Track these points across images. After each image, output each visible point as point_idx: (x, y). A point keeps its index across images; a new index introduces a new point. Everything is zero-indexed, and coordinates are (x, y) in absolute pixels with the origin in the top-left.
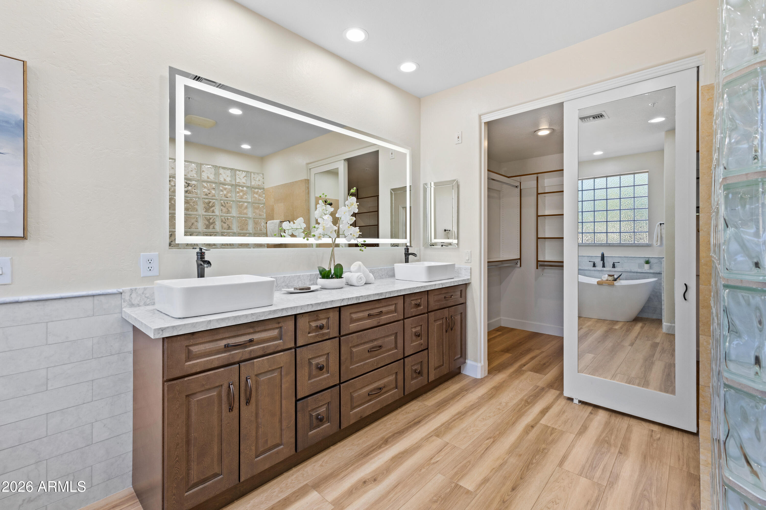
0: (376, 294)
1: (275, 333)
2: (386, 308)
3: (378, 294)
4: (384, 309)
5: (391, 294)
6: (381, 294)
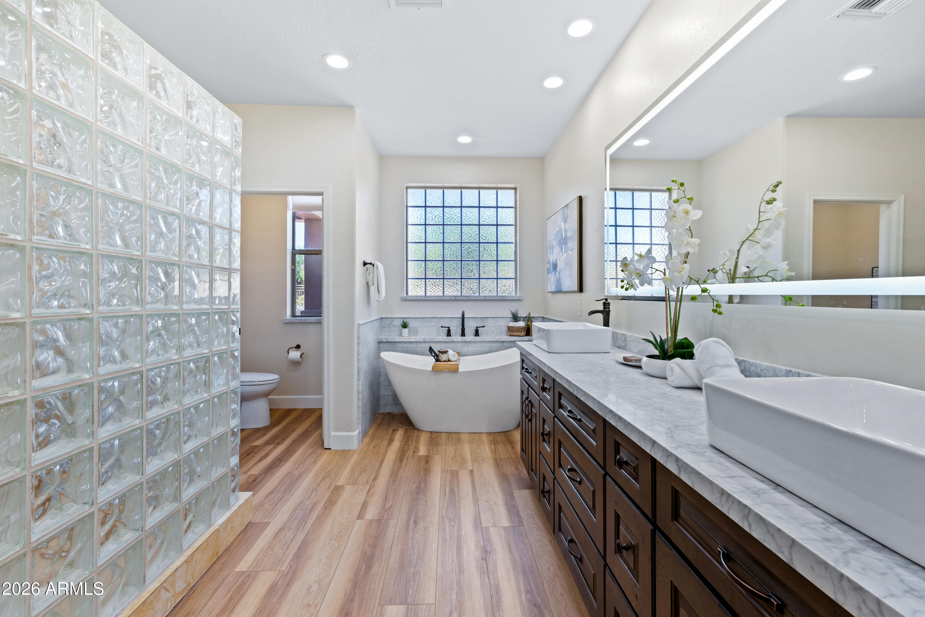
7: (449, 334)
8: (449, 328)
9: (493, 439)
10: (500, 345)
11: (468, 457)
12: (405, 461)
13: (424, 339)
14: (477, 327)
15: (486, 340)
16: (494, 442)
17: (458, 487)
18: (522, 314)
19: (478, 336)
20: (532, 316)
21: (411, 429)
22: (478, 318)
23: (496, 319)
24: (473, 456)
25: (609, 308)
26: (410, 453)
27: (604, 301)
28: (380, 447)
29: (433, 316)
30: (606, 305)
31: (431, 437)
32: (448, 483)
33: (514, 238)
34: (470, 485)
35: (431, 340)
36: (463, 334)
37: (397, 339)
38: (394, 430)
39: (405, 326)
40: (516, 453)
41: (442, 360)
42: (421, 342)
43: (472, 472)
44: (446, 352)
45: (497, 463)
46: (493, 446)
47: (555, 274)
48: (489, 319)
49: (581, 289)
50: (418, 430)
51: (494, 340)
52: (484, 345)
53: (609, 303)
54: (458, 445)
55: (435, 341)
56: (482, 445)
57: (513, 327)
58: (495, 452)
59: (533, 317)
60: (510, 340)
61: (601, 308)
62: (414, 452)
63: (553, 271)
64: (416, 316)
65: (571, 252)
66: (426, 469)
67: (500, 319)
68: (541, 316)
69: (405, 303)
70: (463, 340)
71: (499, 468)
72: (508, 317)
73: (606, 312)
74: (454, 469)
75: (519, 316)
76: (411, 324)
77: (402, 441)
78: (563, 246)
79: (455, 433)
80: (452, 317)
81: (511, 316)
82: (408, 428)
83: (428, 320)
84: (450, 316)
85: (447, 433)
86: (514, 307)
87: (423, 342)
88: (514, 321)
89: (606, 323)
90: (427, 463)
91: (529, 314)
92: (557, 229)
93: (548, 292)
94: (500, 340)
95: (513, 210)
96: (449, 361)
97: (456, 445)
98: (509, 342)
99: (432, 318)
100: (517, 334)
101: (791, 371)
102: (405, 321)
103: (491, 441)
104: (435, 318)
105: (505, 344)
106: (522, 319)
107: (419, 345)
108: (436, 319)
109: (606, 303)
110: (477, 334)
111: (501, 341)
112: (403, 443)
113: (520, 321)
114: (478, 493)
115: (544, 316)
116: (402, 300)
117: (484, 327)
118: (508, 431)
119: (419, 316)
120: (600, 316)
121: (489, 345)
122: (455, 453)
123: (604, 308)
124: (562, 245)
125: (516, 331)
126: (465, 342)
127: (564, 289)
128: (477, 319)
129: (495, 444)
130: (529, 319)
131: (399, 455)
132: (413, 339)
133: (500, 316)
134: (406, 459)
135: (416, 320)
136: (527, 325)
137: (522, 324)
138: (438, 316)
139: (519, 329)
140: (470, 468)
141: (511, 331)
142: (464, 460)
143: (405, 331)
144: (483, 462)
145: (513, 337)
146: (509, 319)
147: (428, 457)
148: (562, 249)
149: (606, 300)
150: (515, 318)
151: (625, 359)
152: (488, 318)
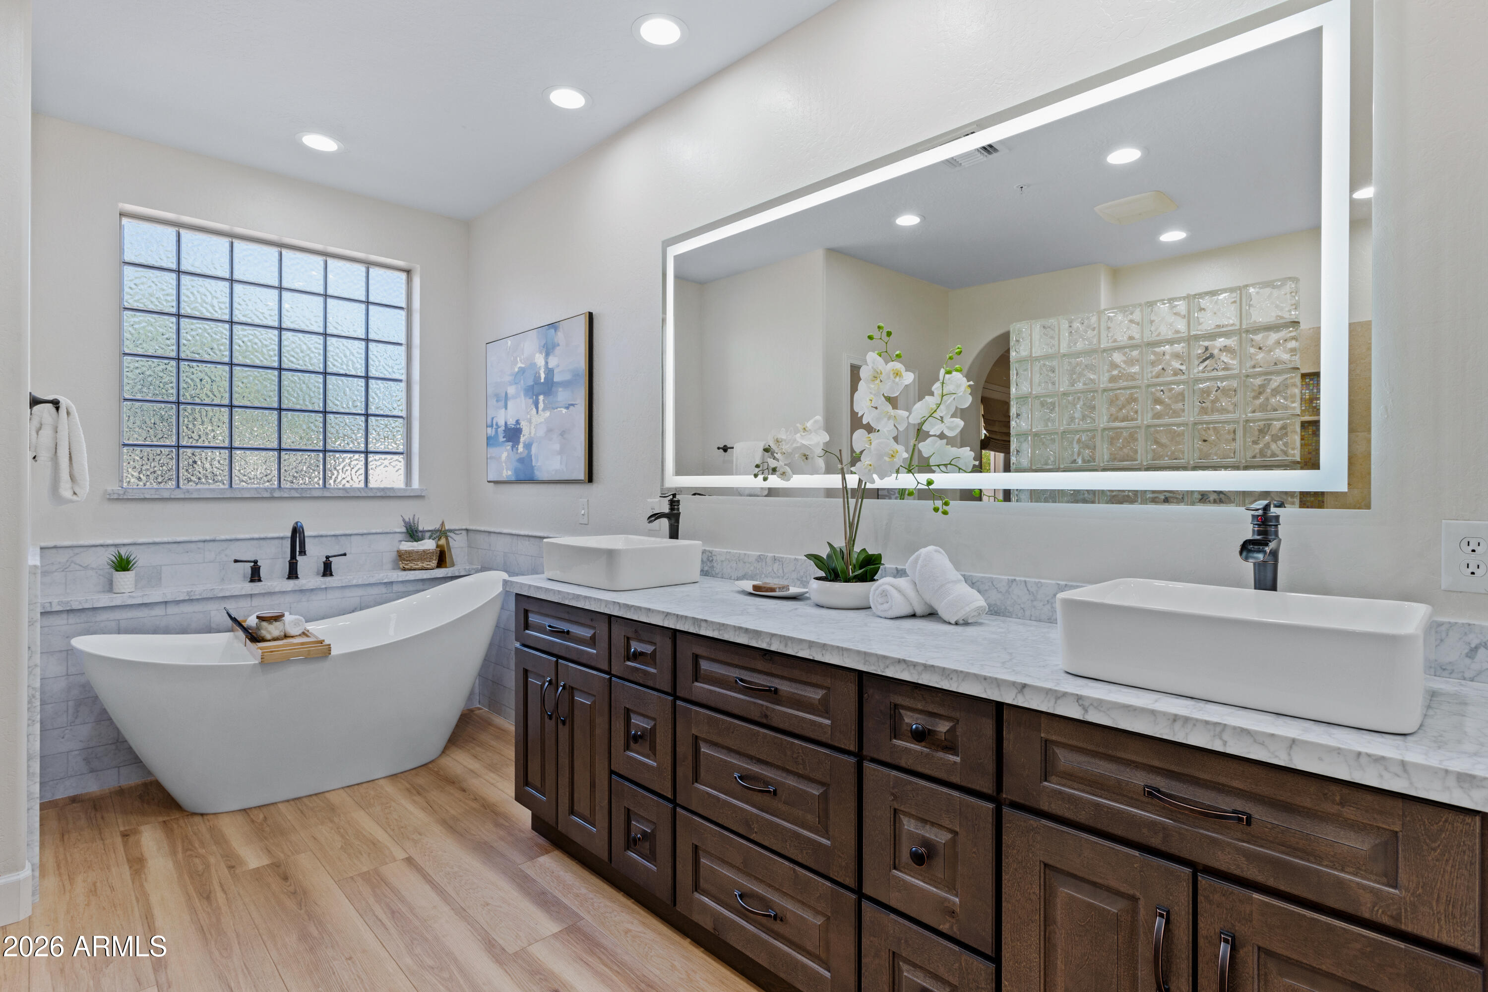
0: (740, 628)
1: (587, 633)
2: (794, 685)
3: (747, 630)
4: (785, 687)
5: (786, 646)
6: (757, 633)
7: (255, 575)
8: (256, 562)
9: (408, 786)
10: (383, 590)
11: (380, 835)
12: (220, 895)
13: (188, 593)
14: (327, 557)
15: (354, 582)
16: (415, 791)
17: (402, 900)
18: (425, 524)
19: (331, 575)
20: (447, 528)
21: (177, 819)
22: (326, 536)
23: (370, 537)
24: (389, 830)
25: (678, 509)
26: (219, 871)
27: (671, 497)
28: (112, 889)
29: (208, 538)
30: (674, 504)
31: (253, 821)
32: (371, 900)
33: (404, 371)
34: (427, 887)
35: (210, 595)
36: (293, 573)
37: (104, 600)
38: (125, 835)
39: (123, 565)
40: (476, 799)
41: (268, 637)
42: (178, 602)
43: (409, 861)
44: (277, 618)
45: (451, 826)
46: (417, 798)
47: (513, 447)
48: (352, 537)
49: (590, 479)
50: (202, 815)
51: (372, 581)
52: (348, 593)
53: (678, 501)
54: (336, 820)
55: (221, 595)
56: (393, 804)
57: (410, 553)
58: (431, 808)
59: (451, 531)
60: (407, 578)
61: (666, 509)
62: (231, 868)
63: (508, 441)
64: (157, 540)
65: (564, 411)
66: (294, 893)
67: (379, 536)
68: (464, 527)
69: (118, 507)
70: (297, 588)
71: (462, 835)
72: (396, 533)
73: (673, 515)
74: (365, 869)
75: (420, 528)
76: (142, 559)
77: (174, 853)
78: (541, 398)
79: (311, 796)
80: (262, 536)
81: (404, 530)
82: (166, 818)
83: (193, 546)
84: (256, 536)
85: (288, 801)
86: (408, 511)
87: (184, 601)
88: (409, 538)
89: (674, 534)
90: (286, 878)
91: (443, 524)
92: (520, 365)
93: (489, 482)
94: (386, 581)
95: (403, 313)
96: (286, 636)
97: (332, 821)
98: (402, 582)
99: (204, 541)
100: (420, 565)
101: (1015, 580)
102: (123, 552)
103: (408, 789)
104: (214, 541)
105: (395, 588)
106: (428, 535)
107: (171, 610)
108: (216, 543)
109: (674, 502)
110: (327, 570)
111: (385, 583)
112: (180, 856)
113: (422, 539)
114: (453, 894)
115: (469, 527)
116: (109, 499)
117: (345, 555)
118: (430, 762)
119: (165, 539)
120: (665, 523)
121: (360, 592)
122: (342, 836)
123: (672, 509)
124: (537, 396)
125: (418, 560)
126: (302, 591)
127: (541, 475)
128: (324, 539)
129: (419, 793)
130: (441, 533)
131: (191, 889)
132: (155, 596)
133: (378, 531)
134: (217, 888)
135: (157, 547)
136: (438, 546)
137: (429, 545)
138: (223, 537)
139: (424, 555)
140: (400, 855)
141: (404, 560)
142: (374, 844)
143: (124, 580)
144: (420, 834)
145: (412, 572)
146: (400, 537)
147: (278, 866)
148: (536, 405)
149: (674, 495)
150: (413, 533)
151: (756, 588)
152: (350, 535)
